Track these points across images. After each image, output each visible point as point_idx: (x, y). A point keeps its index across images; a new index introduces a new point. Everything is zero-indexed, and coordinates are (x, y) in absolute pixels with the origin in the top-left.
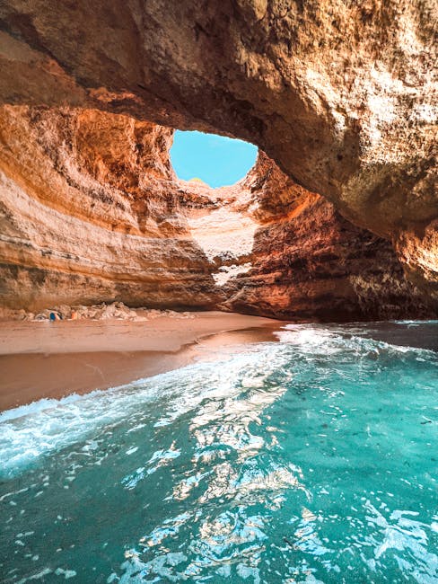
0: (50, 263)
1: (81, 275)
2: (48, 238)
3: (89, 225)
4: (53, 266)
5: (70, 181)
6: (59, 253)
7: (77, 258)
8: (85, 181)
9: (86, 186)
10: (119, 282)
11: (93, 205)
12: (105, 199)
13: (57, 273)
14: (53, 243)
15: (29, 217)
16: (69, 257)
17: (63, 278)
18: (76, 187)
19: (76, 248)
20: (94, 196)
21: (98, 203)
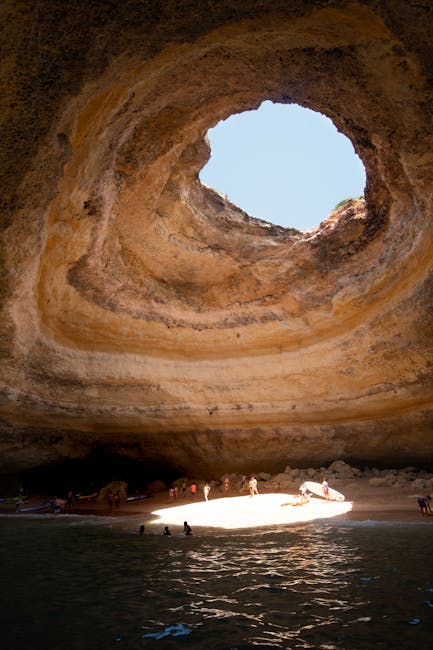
0: (220, 420)
1: (265, 428)
2: (208, 393)
4: (225, 423)
5: (195, 327)
6: (227, 406)
7: (251, 406)
8: (212, 317)
9: (215, 320)
10: (337, 425)
11: (238, 336)
12: (246, 321)
13: (233, 431)
14: (216, 396)
15: (177, 380)
16: (239, 408)
17: (243, 436)
18: (206, 328)
19: (243, 394)
20: (232, 326)
21: (240, 330)
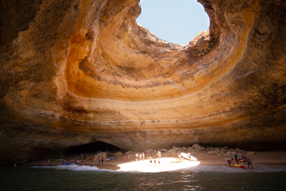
0: (146, 127)
1: (165, 130)
2: (141, 115)
3: (157, 101)
4: (148, 128)
5: (135, 87)
6: (149, 121)
7: (159, 121)
8: (142, 83)
10: (195, 129)
11: (154, 91)
12: (157, 84)
13: (151, 132)
14: (144, 117)
15: (127, 110)
16: (154, 122)
17: (155, 133)
18: (140, 87)
19: (155, 116)
20: (151, 86)
21: (154, 88)
